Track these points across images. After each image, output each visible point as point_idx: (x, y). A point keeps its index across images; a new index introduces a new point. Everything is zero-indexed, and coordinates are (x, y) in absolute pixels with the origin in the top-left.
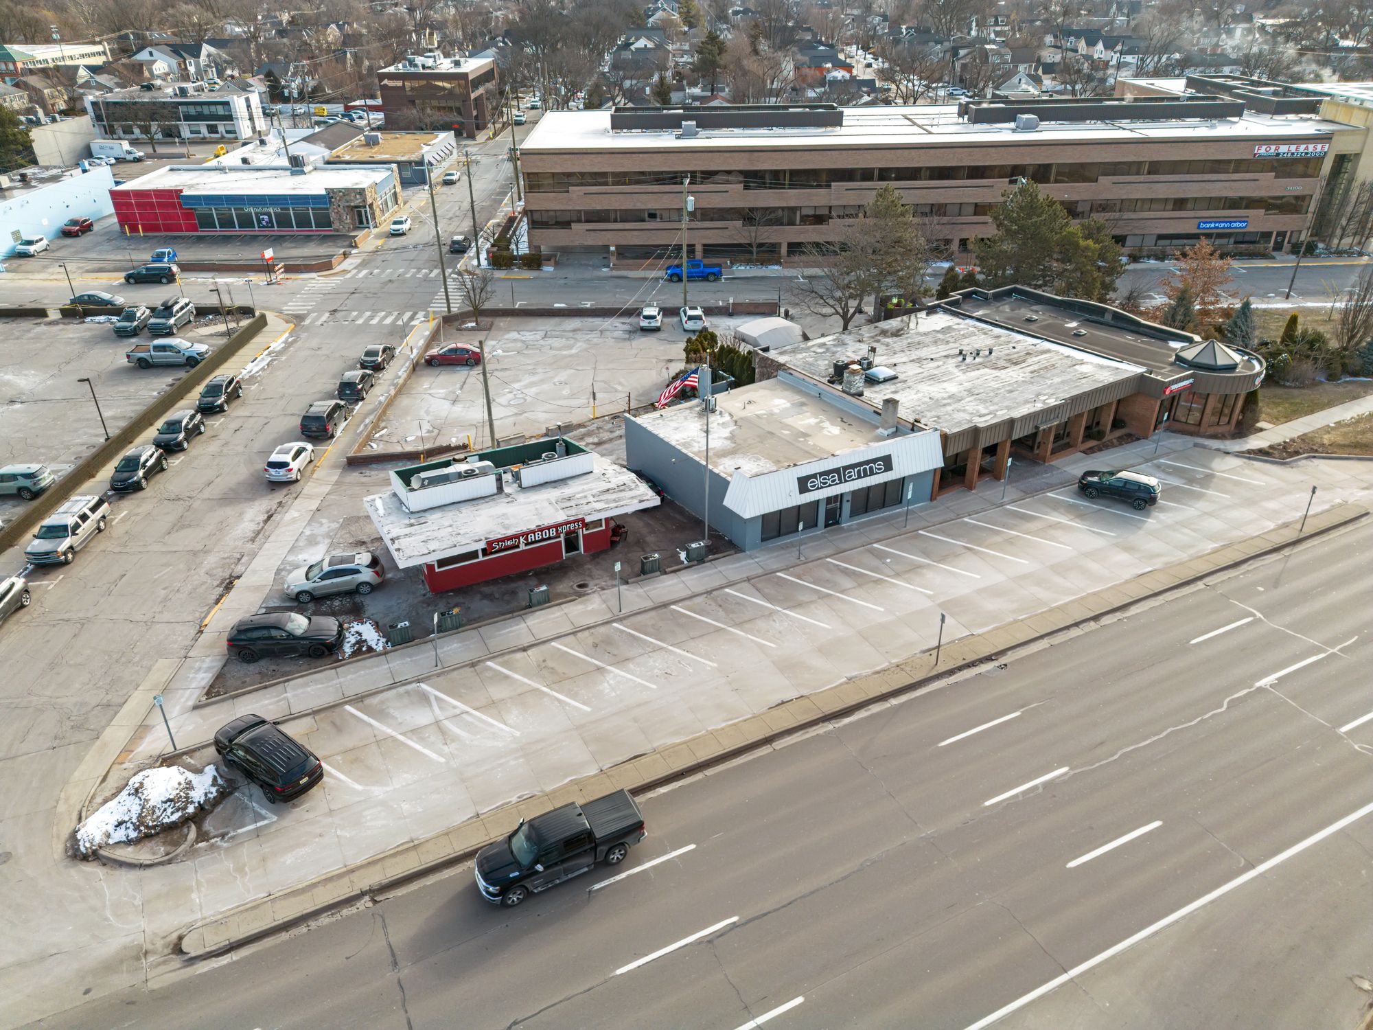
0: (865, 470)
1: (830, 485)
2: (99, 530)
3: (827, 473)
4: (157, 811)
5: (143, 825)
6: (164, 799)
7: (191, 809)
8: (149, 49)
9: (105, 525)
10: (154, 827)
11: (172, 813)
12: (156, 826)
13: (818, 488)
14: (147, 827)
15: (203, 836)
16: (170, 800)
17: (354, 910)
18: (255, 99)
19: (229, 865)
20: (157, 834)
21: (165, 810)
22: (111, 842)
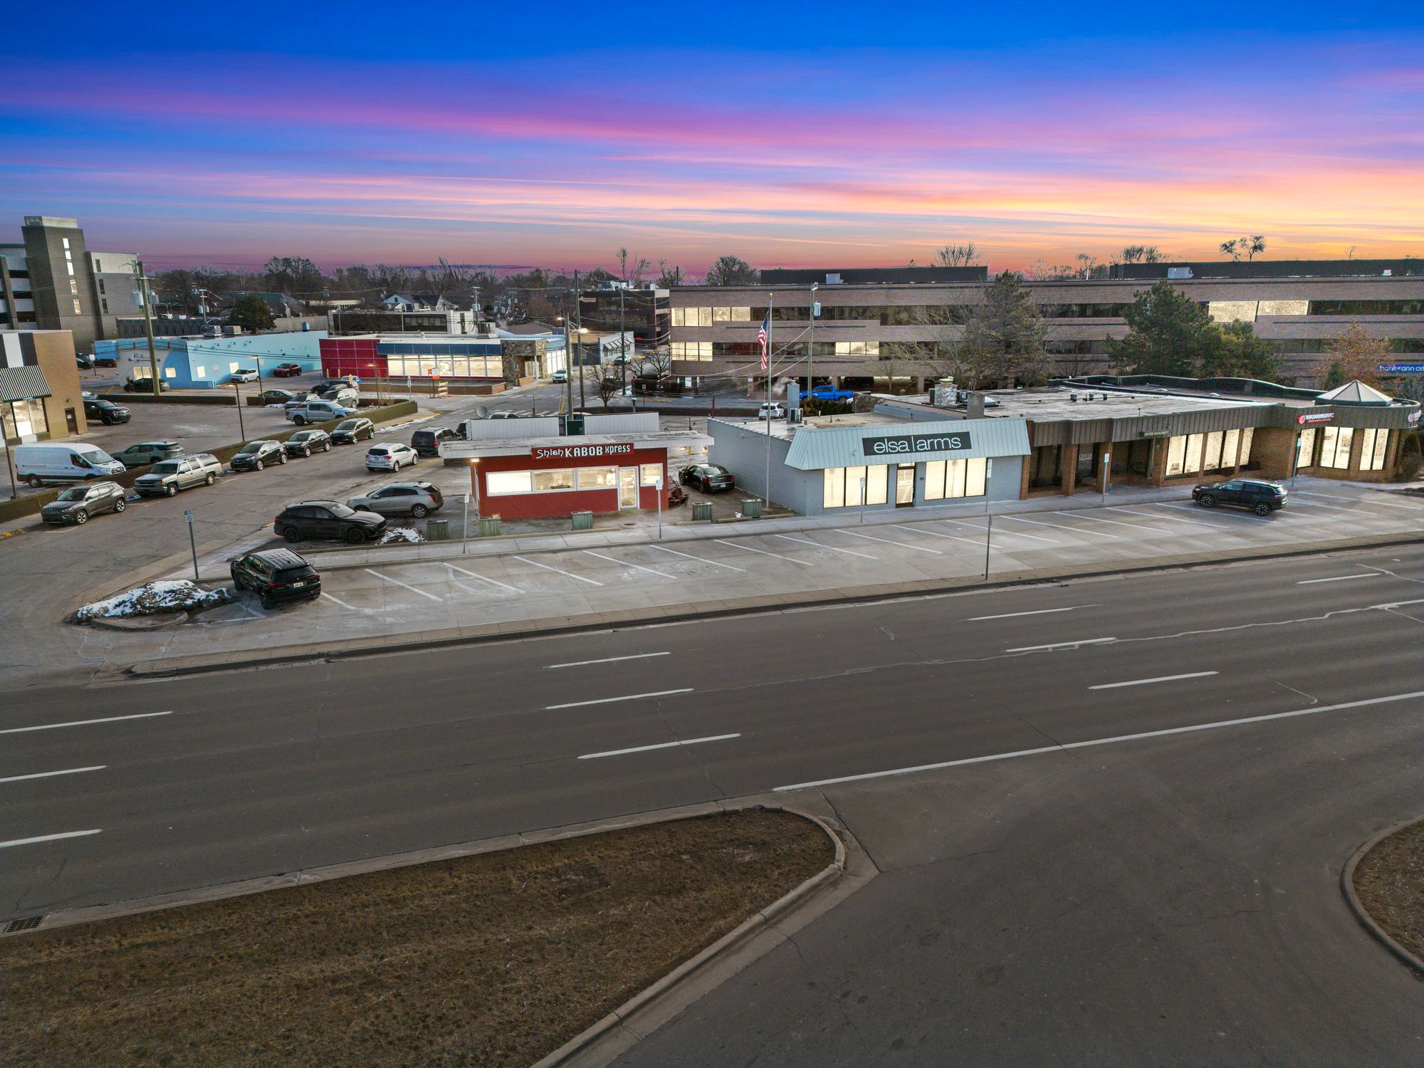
0: (939, 443)
1: (899, 452)
2: (207, 484)
3: (897, 439)
4: (157, 597)
5: (140, 604)
6: (167, 590)
7: (189, 602)
8: (396, 296)
9: (214, 480)
10: (150, 608)
11: (170, 601)
12: (153, 607)
13: (885, 453)
14: (143, 607)
15: (191, 620)
16: (172, 591)
17: (307, 664)
18: (469, 315)
19: (206, 635)
20: (151, 614)
21: (165, 598)
22: (107, 615)
